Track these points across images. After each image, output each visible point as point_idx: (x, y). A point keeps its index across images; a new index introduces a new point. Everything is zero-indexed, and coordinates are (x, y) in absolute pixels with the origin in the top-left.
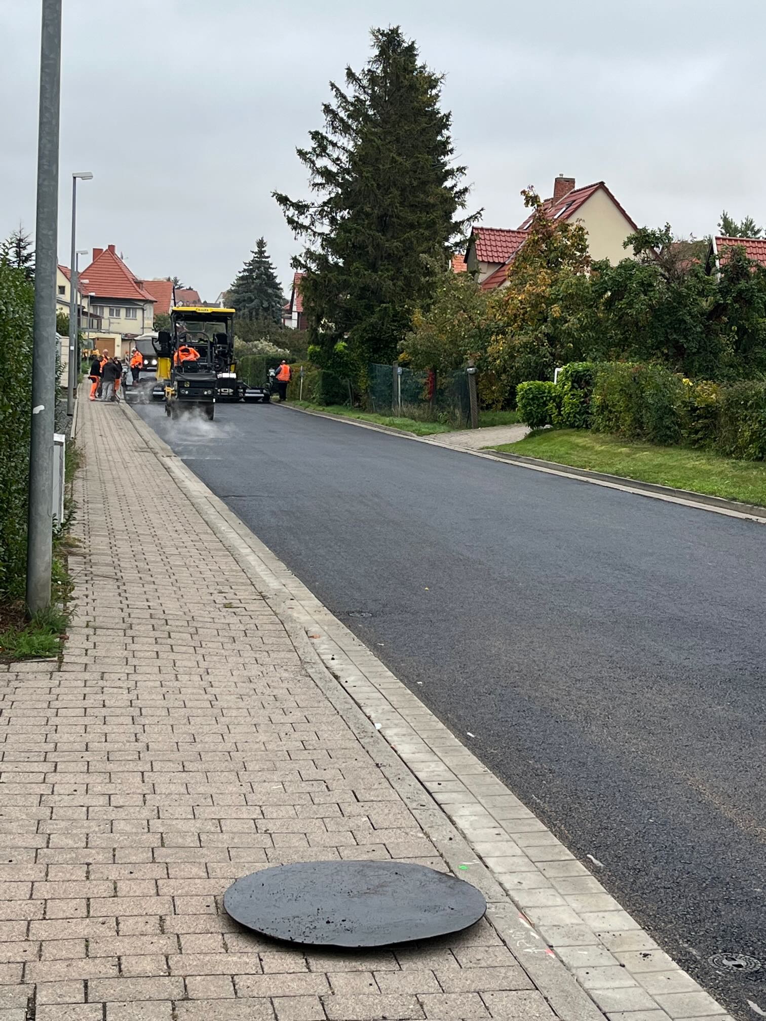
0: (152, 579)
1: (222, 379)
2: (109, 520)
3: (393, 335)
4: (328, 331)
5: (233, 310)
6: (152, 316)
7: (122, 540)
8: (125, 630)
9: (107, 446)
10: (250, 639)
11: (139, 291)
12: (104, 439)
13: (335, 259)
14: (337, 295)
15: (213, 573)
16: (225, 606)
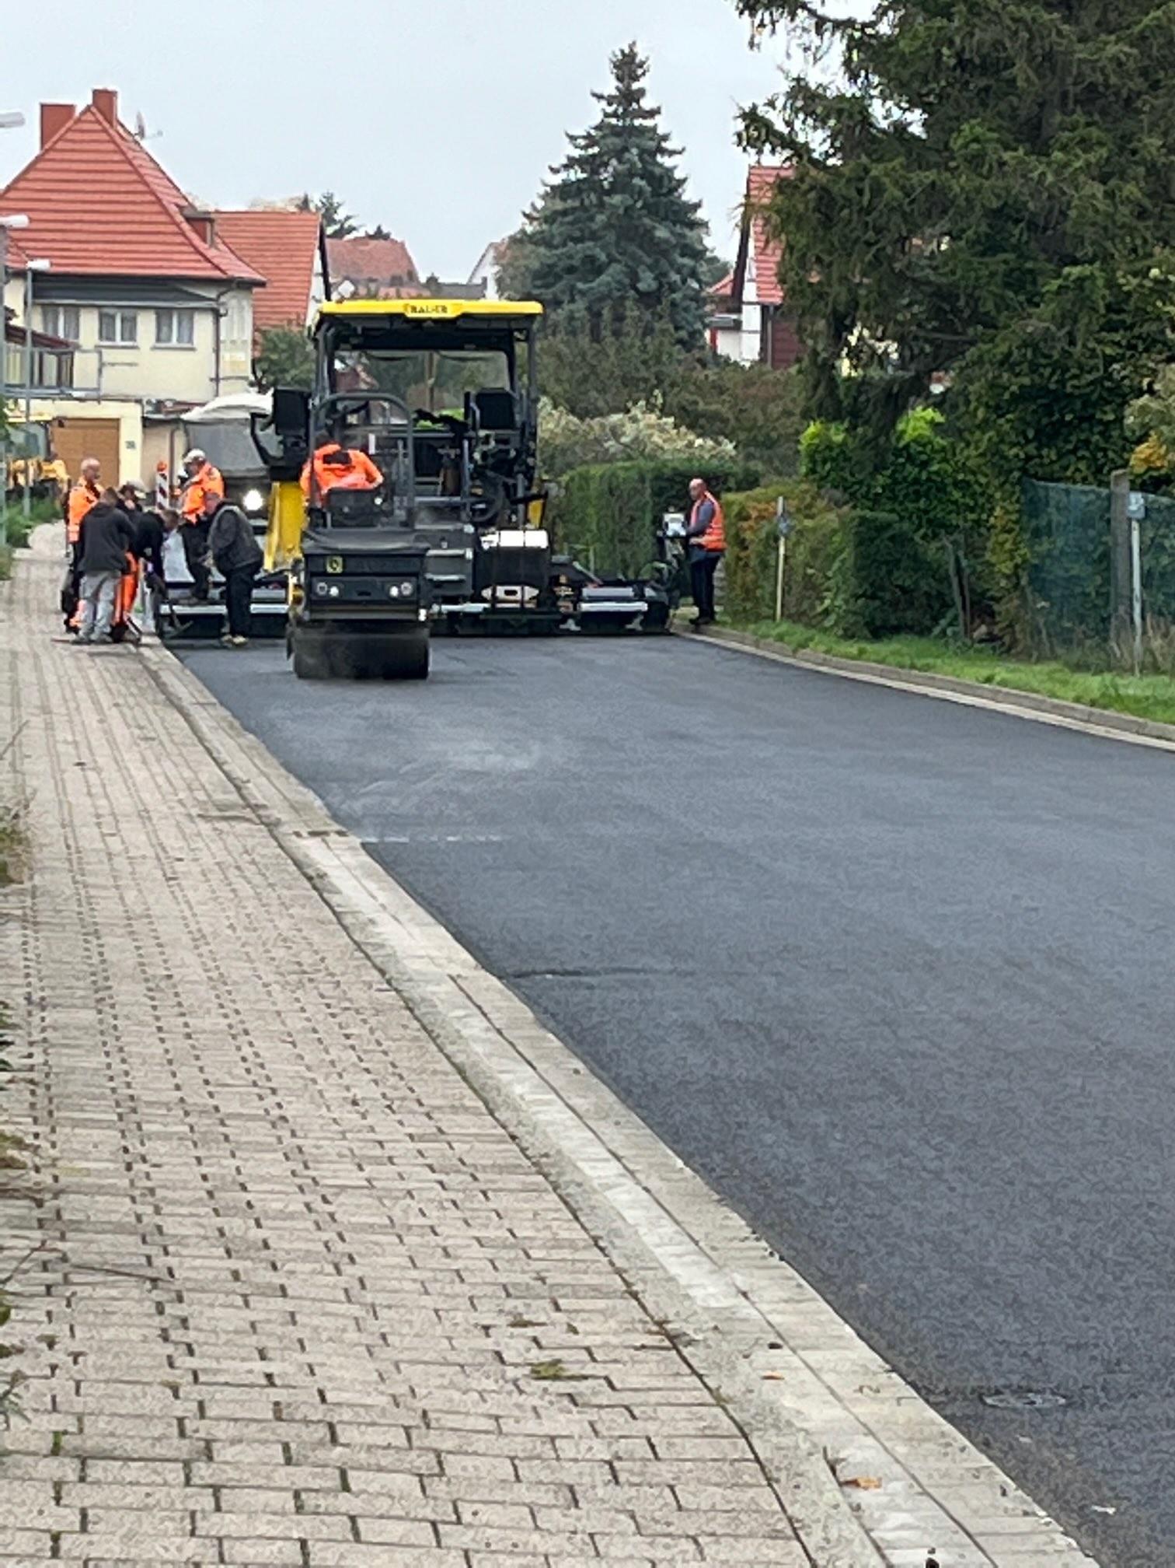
0: (277, 1279)
1: (498, 552)
2: (118, 1067)
3: (1109, 376)
4: (875, 373)
5: (534, 307)
6: (248, 335)
7: (167, 1137)
8: (187, 1464)
9: (103, 802)
10: (633, 1492)
11: (202, 246)
12: (92, 776)
13: (896, 114)
14: (903, 240)
15: (489, 1253)
16: (539, 1373)
